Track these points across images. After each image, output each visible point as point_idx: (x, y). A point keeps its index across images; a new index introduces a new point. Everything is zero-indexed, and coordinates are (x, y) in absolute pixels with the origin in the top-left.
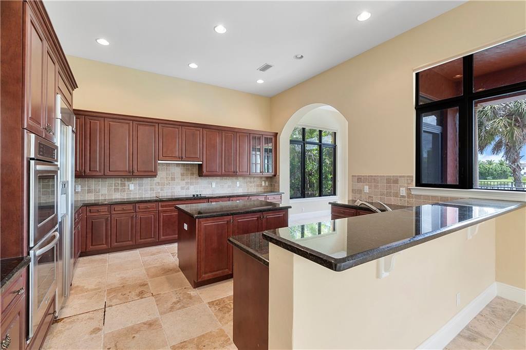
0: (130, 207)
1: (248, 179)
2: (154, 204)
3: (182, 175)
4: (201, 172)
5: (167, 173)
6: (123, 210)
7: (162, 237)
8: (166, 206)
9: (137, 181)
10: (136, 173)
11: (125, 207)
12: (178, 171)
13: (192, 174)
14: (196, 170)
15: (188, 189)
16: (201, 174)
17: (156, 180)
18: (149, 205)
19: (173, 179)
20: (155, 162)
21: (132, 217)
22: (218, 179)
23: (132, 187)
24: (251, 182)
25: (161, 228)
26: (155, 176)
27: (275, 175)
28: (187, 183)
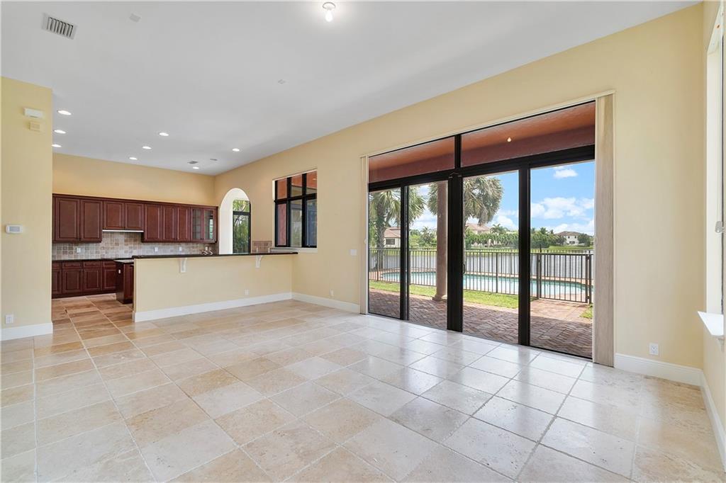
0: (79, 264)
1: (191, 245)
2: (99, 263)
3: (126, 241)
4: (143, 239)
5: (111, 240)
6: (72, 266)
7: (106, 288)
8: (108, 264)
9: (84, 246)
10: (83, 239)
11: (74, 264)
12: (122, 238)
13: (135, 240)
14: (139, 238)
15: (132, 252)
16: (143, 241)
17: (101, 244)
18: (95, 263)
19: (117, 244)
20: (100, 231)
21: (80, 272)
22: (161, 245)
23: (79, 250)
24: (193, 247)
25: (105, 280)
26: (100, 242)
27: (216, 242)
28: (131, 248)
